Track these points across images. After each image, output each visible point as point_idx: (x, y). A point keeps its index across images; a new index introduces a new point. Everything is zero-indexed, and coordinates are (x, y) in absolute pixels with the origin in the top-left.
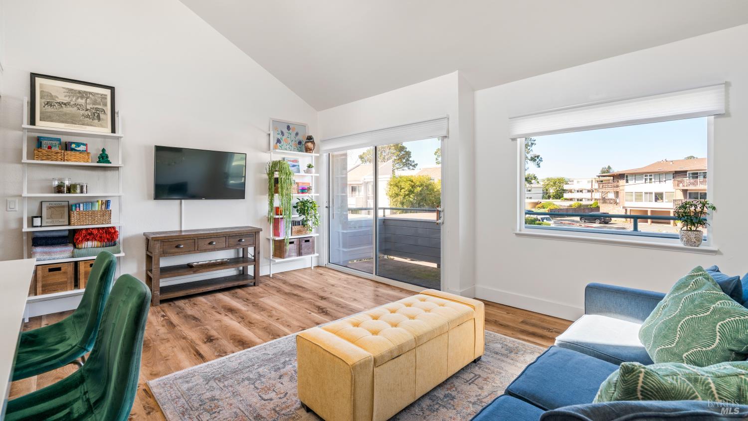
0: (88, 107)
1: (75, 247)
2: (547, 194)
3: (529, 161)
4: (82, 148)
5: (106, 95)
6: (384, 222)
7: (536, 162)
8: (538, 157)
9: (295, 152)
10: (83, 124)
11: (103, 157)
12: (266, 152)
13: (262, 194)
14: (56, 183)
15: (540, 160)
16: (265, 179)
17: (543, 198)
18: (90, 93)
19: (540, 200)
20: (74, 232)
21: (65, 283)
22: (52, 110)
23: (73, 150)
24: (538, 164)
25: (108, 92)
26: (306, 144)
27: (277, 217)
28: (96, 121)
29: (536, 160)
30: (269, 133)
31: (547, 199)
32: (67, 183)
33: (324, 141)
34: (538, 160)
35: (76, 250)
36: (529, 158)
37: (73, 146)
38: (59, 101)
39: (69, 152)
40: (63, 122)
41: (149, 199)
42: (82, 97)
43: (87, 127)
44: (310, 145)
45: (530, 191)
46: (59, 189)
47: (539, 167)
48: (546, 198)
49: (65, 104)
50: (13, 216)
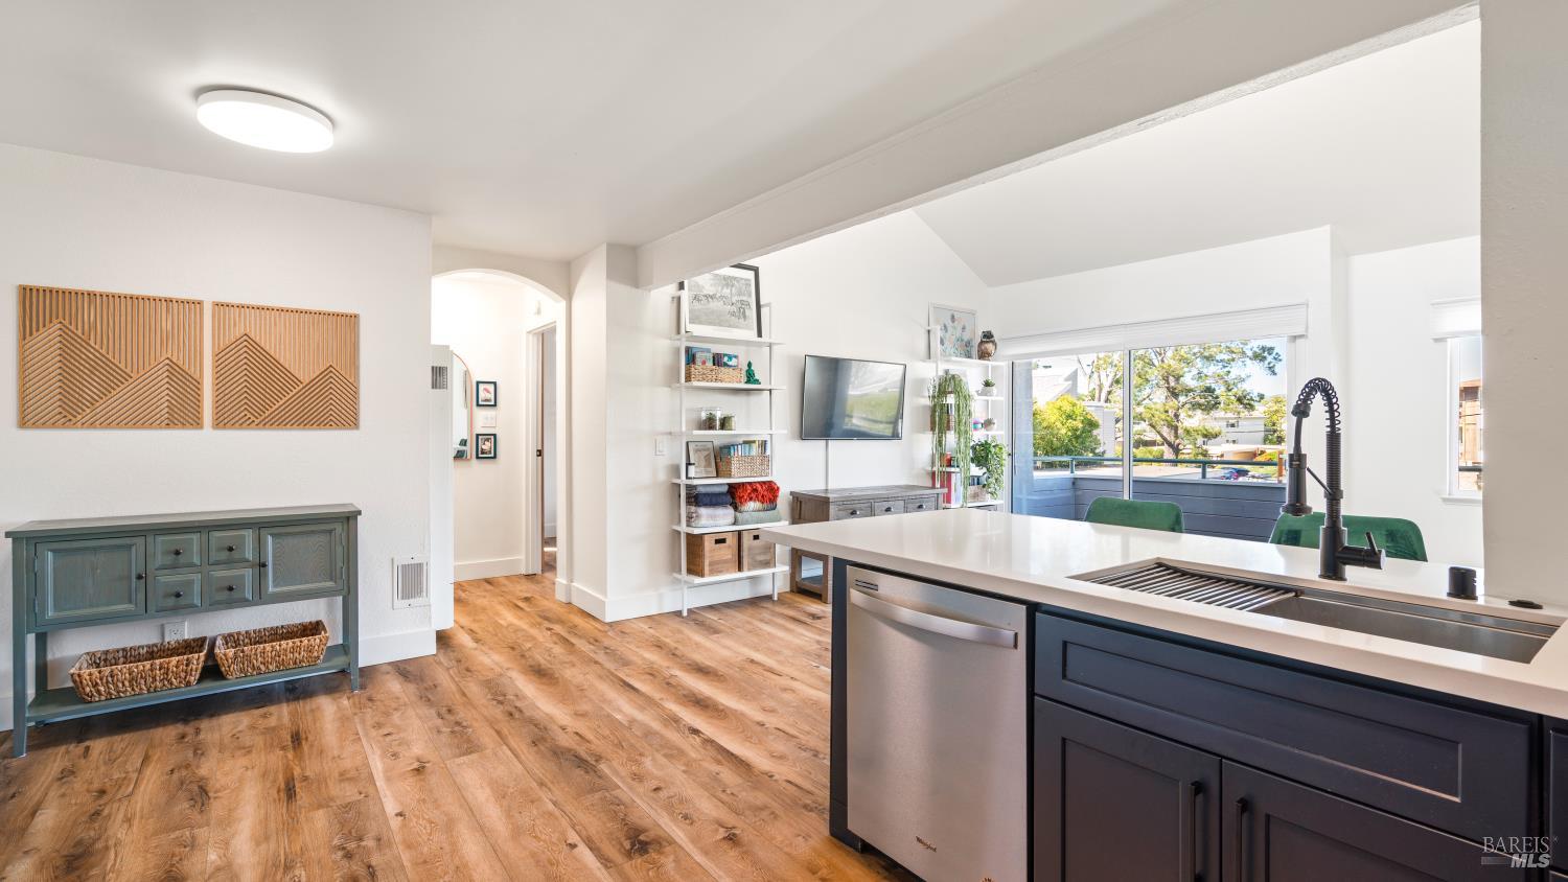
0: (734, 301)
1: (736, 509)
2: (1275, 431)
3: (1248, 361)
4: (733, 362)
5: (749, 280)
6: (1074, 483)
7: (1266, 362)
8: (1270, 350)
9: (960, 359)
10: (730, 326)
11: (750, 377)
12: (924, 361)
13: (922, 431)
14: (704, 416)
15: (1275, 359)
16: (925, 407)
17: (1266, 440)
18: (735, 278)
19: (1262, 447)
20: (733, 488)
21: (726, 562)
22: (700, 307)
23: (726, 365)
24: (1270, 368)
25: (750, 275)
26: (984, 346)
27: (948, 469)
28: (742, 320)
29: (1265, 358)
30: (928, 328)
31: (1274, 443)
32: (719, 415)
33: (1012, 340)
34: (1270, 358)
35: (738, 514)
36: (1250, 353)
37: (726, 359)
38: (705, 292)
39: (723, 369)
40: (710, 324)
41: (793, 438)
42: (727, 285)
43: (735, 330)
44: (990, 347)
45: (1233, 426)
46: (709, 424)
47: (1274, 373)
48: (1271, 442)
49: (711, 297)
50: (664, 462)
